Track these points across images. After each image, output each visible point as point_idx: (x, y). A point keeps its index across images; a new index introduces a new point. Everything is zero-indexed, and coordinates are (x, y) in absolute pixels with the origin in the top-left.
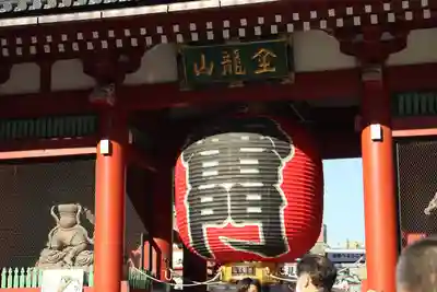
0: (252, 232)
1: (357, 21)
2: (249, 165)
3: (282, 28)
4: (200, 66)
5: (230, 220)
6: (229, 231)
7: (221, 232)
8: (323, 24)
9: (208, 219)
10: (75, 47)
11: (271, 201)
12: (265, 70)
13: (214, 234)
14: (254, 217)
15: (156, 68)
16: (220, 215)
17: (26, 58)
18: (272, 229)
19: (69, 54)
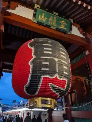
4: (41, 17)
12: (63, 28)
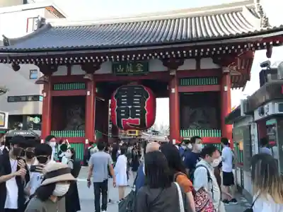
0: (137, 122)
1: (169, 56)
2: (136, 101)
3: (146, 58)
4: (119, 69)
5: (130, 118)
6: (130, 121)
7: (127, 121)
8: (158, 57)
9: (123, 117)
10: (80, 61)
11: (143, 113)
12: (139, 71)
13: (125, 122)
14: (138, 117)
15: (105, 69)
16: (127, 116)
17: (63, 64)
18: (143, 121)
19: (77, 64)
